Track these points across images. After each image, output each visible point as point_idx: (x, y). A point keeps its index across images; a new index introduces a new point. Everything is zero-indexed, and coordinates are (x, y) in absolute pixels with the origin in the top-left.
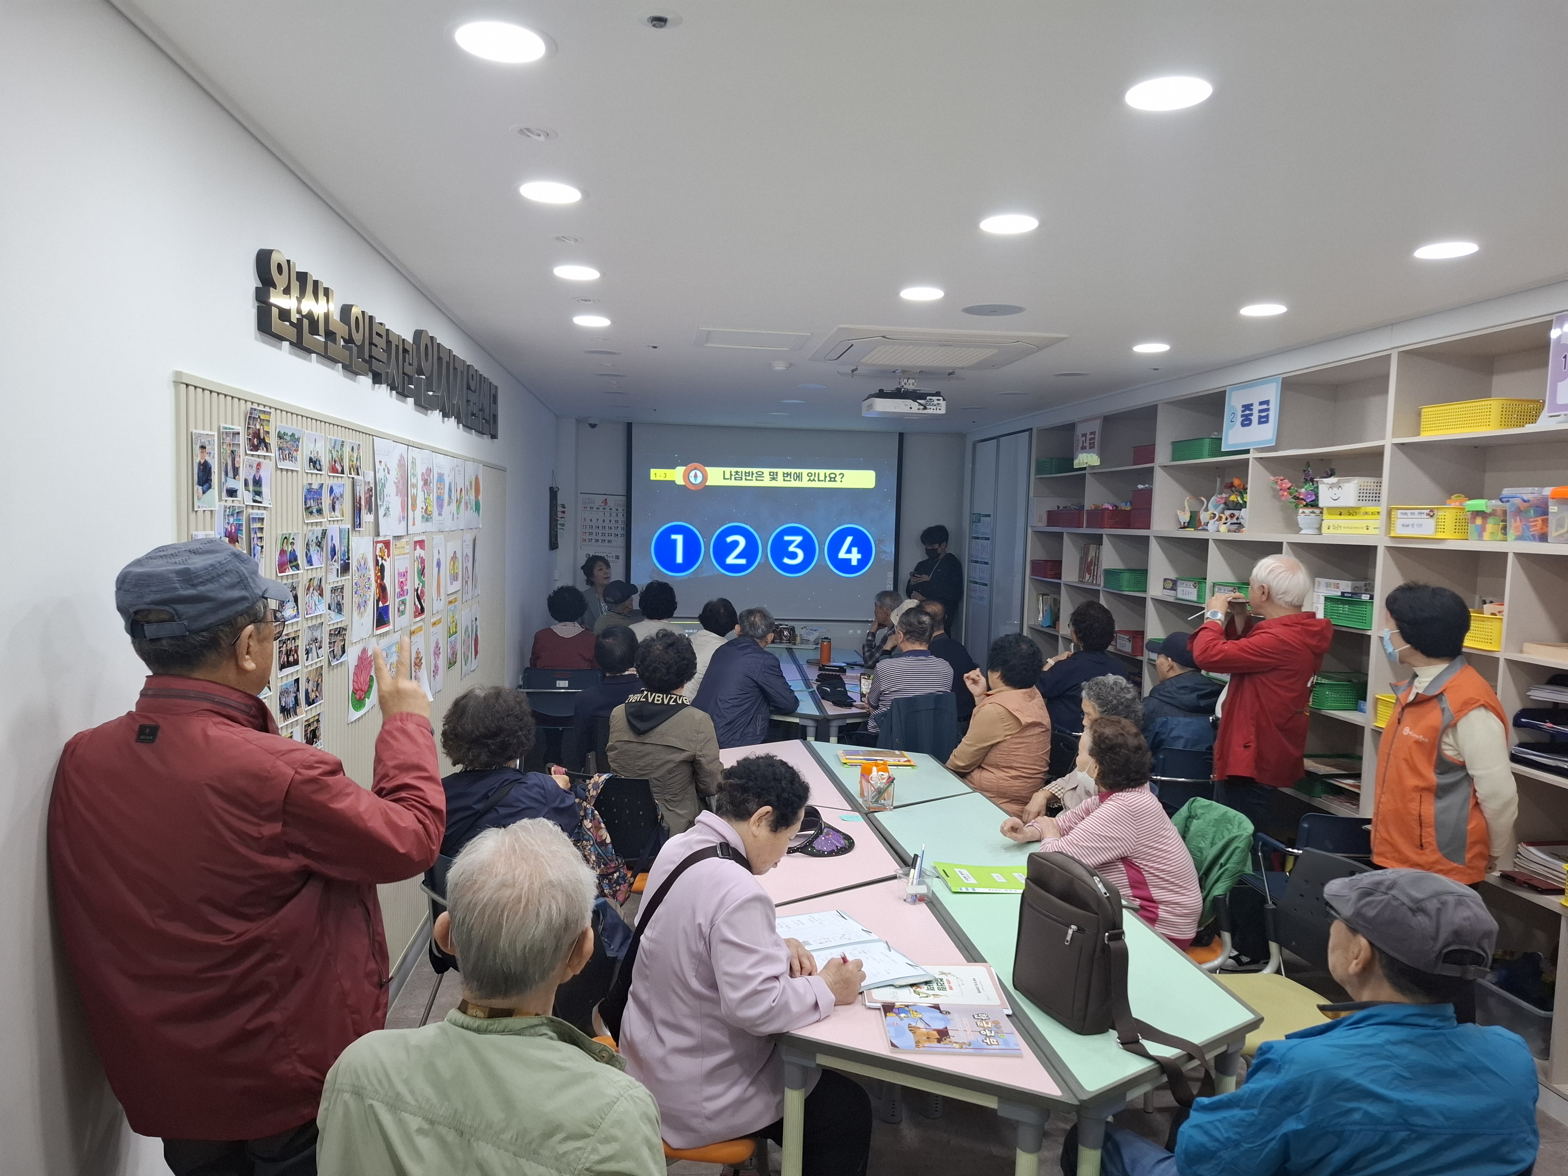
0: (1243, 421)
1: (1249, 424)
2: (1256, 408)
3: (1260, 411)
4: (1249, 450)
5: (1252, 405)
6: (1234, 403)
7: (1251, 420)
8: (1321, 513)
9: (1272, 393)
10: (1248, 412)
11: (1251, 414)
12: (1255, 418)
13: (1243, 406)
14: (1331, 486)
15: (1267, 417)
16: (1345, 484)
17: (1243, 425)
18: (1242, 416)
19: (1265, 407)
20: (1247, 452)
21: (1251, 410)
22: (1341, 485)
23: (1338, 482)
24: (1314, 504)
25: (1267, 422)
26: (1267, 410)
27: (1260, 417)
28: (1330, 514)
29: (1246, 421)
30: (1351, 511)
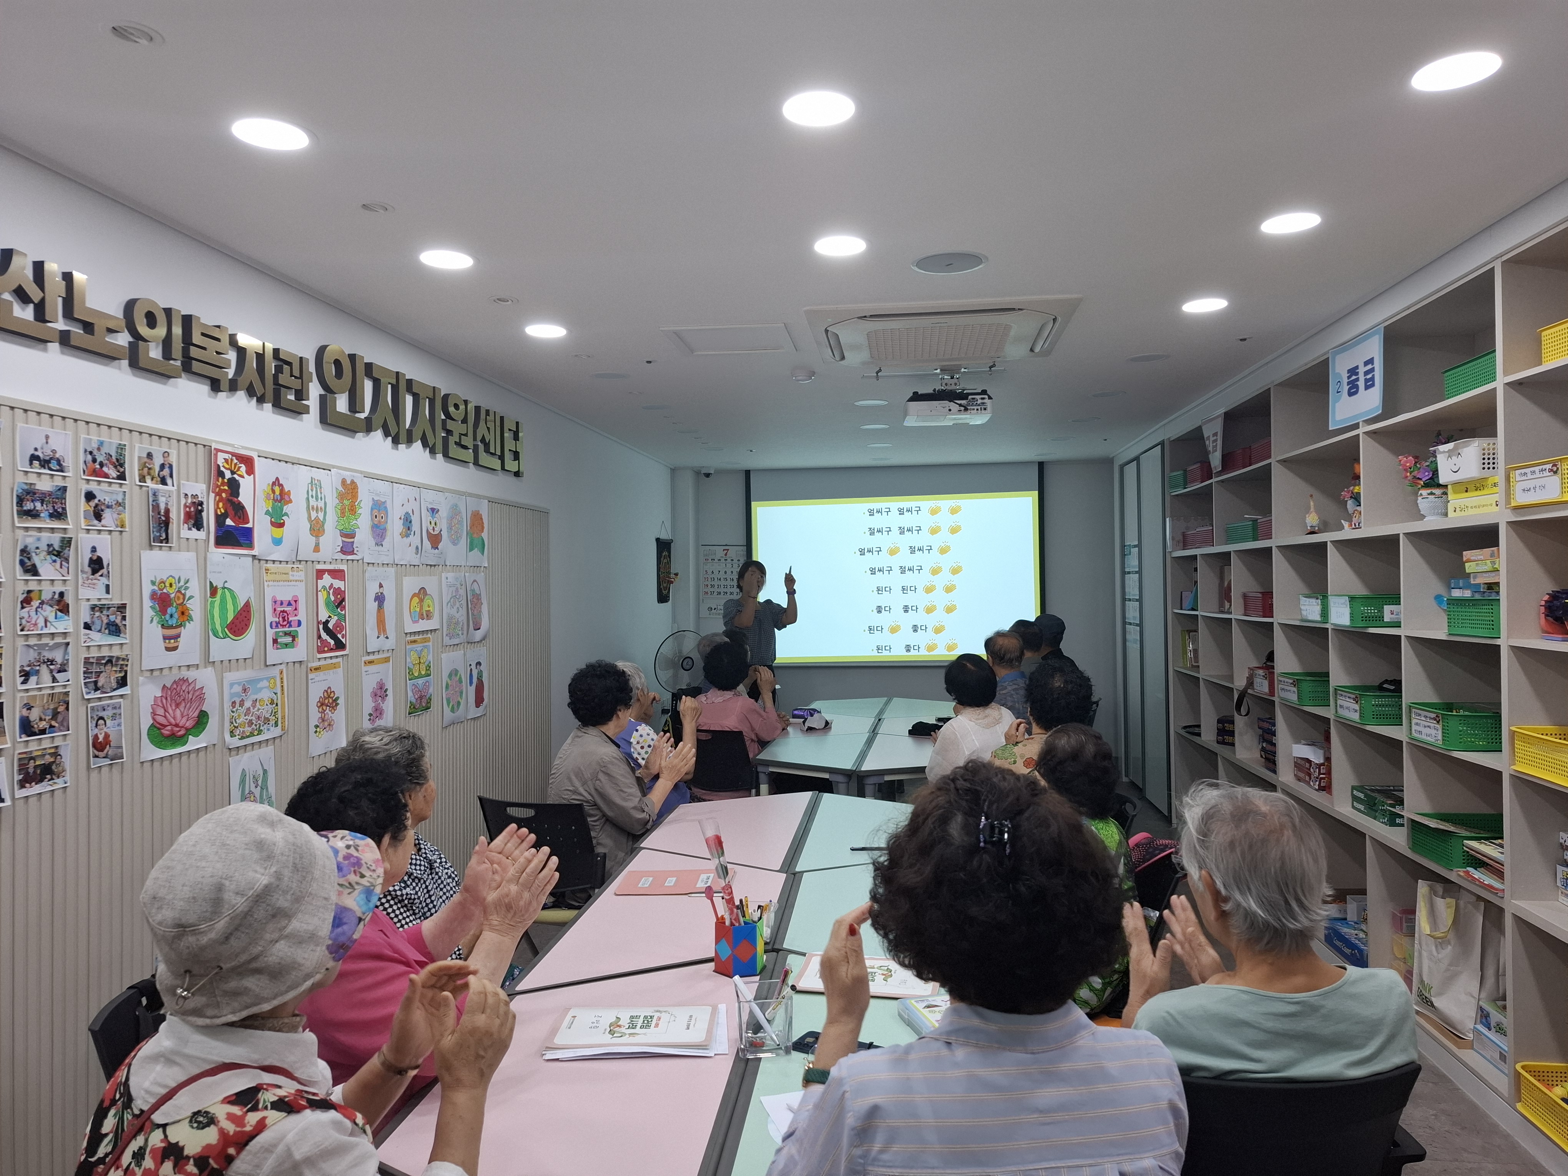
0: (1349, 389)
1: (1356, 393)
2: (1362, 370)
3: (1366, 373)
4: (1358, 423)
5: (1357, 367)
6: (1340, 369)
7: (1357, 387)
8: (1446, 494)
9: (1374, 349)
10: (1354, 377)
11: (1357, 380)
12: (1361, 384)
13: (1349, 371)
14: (1450, 454)
15: (1373, 379)
16: (1465, 449)
17: (1351, 394)
18: (1348, 383)
19: (1369, 367)
20: (1356, 426)
21: (1357, 374)
22: (1460, 451)
23: (1455, 448)
24: (1433, 482)
25: (1373, 385)
26: (1372, 370)
27: (1366, 381)
28: (1455, 492)
29: (1353, 390)
30: (1478, 485)
